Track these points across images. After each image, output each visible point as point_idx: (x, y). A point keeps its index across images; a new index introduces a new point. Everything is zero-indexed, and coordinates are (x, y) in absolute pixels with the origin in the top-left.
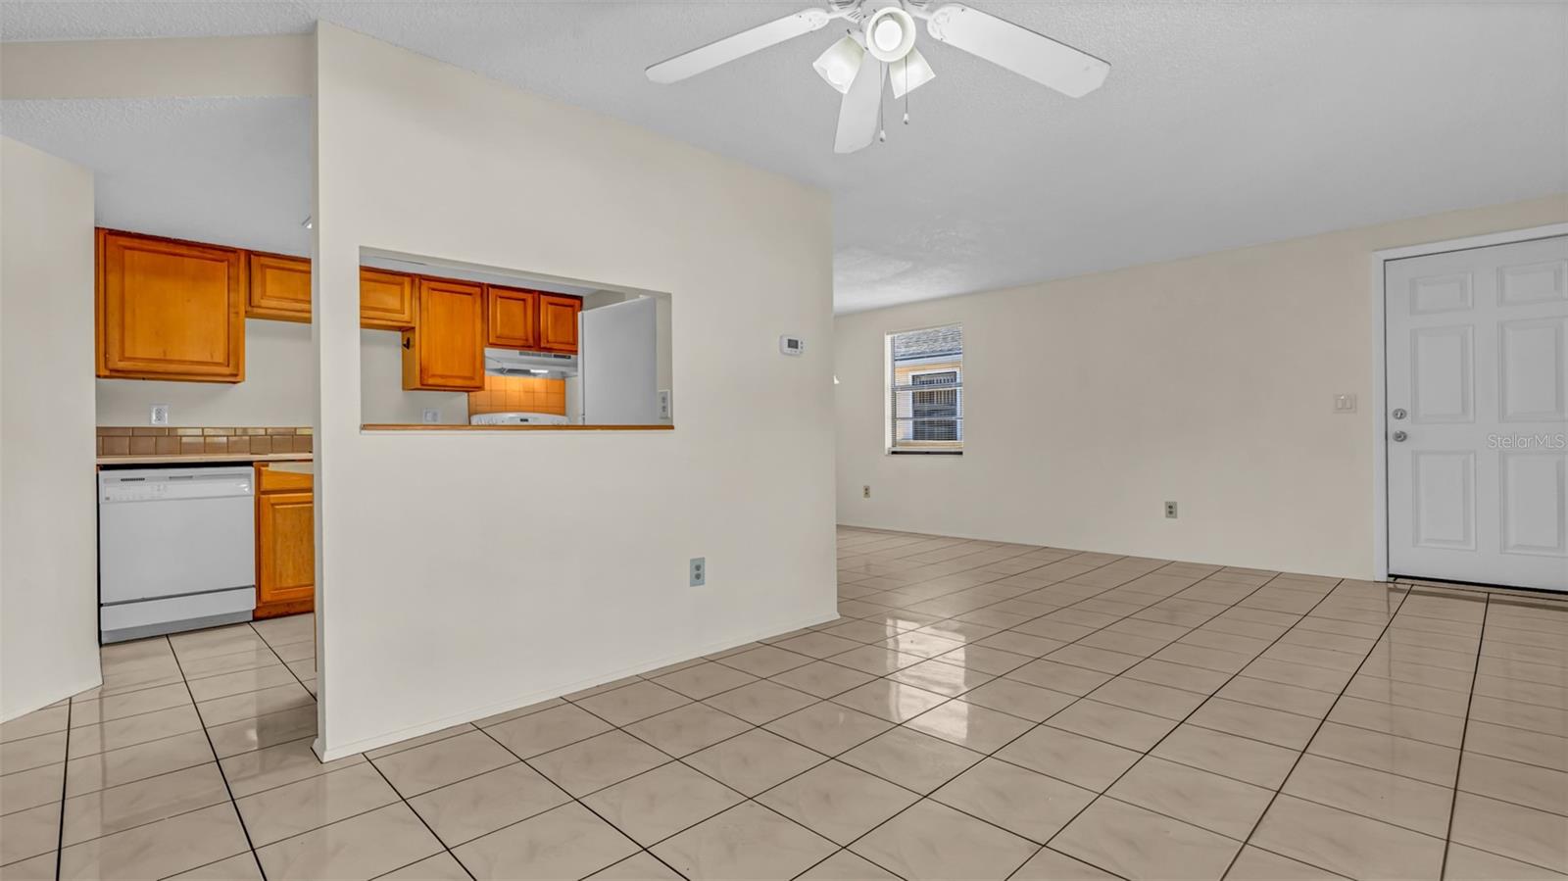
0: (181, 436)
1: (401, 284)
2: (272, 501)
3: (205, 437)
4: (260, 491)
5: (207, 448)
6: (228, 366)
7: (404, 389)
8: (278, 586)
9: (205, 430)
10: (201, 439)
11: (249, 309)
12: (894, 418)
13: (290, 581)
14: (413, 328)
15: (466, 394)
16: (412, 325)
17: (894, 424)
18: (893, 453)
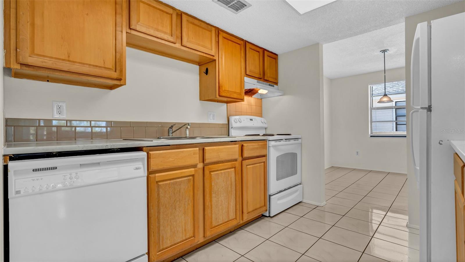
0: (75, 127)
1: (211, 31)
2: (157, 180)
3: (91, 127)
4: (150, 172)
5: (92, 136)
6: (116, 71)
7: (200, 100)
8: (161, 248)
9: (92, 122)
10: (89, 129)
11: (129, 31)
12: (371, 122)
13: (169, 242)
14: (215, 60)
15: (226, 105)
16: (214, 58)
17: (371, 124)
18: (371, 136)
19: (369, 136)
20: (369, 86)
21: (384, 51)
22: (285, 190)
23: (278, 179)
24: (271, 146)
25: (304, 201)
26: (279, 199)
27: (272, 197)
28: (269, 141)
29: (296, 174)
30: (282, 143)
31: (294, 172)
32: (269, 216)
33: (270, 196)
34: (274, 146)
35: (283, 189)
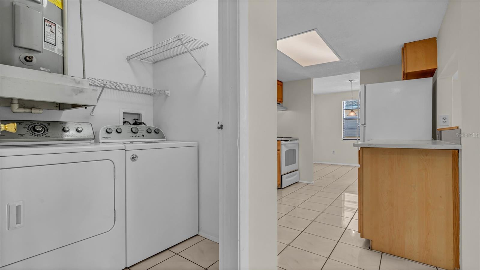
17: (344, 130)
18: (344, 140)
19: (343, 139)
20: (343, 102)
21: (352, 81)
22: (290, 173)
23: (286, 166)
24: (283, 144)
25: (300, 181)
26: (287, 178)
27: (282, 176)
28: (281, 141)
29: (295, 163)
30: (288, 142)
31: (294, 162)
32: (281, 188)
33: (281, 175)
34: (284, 144)
35: (288, 172)
